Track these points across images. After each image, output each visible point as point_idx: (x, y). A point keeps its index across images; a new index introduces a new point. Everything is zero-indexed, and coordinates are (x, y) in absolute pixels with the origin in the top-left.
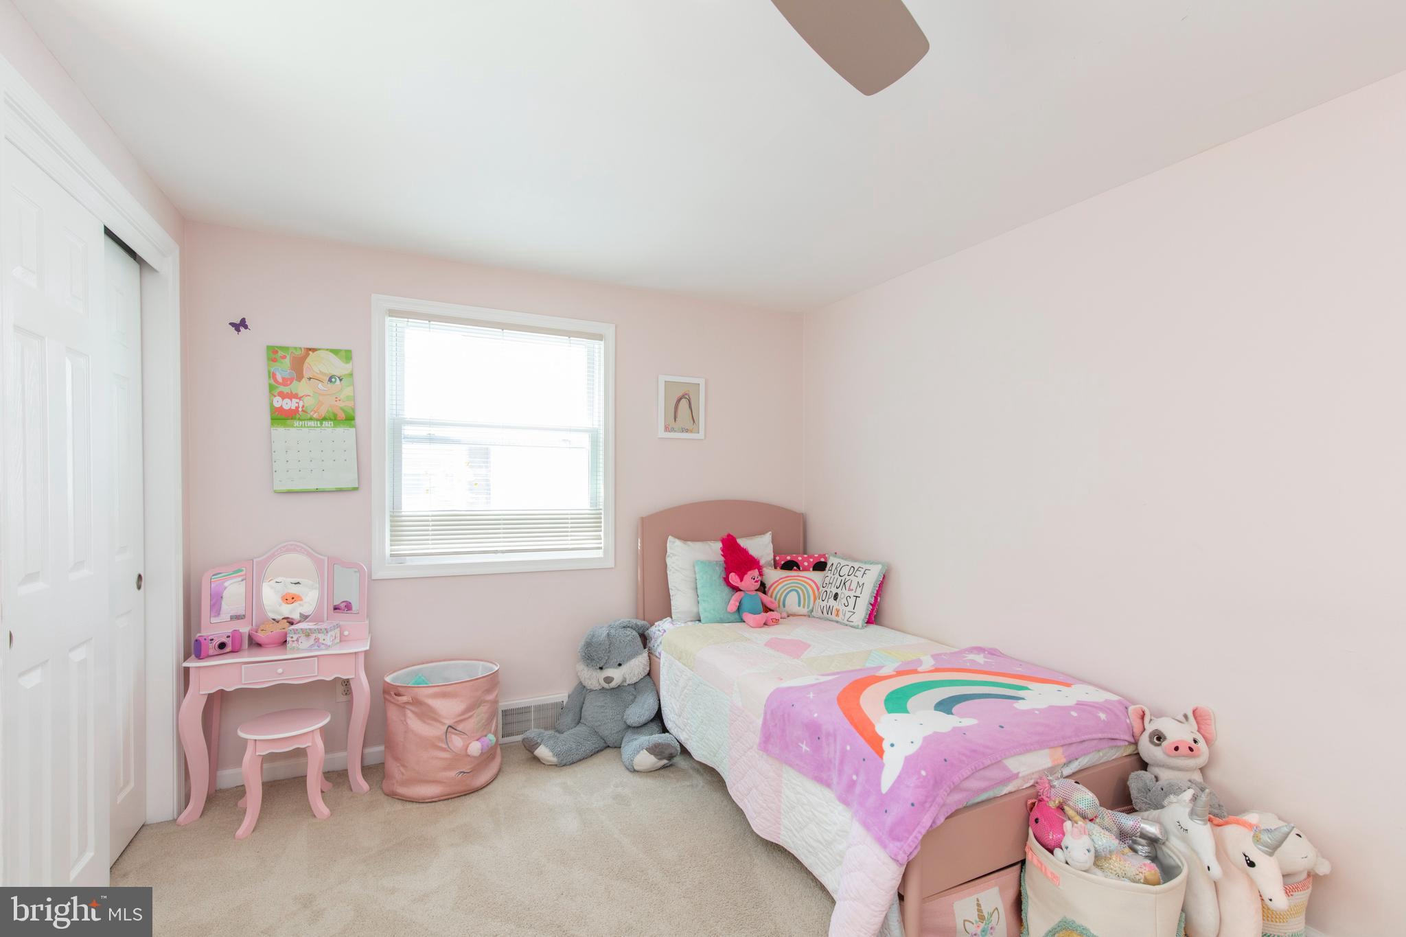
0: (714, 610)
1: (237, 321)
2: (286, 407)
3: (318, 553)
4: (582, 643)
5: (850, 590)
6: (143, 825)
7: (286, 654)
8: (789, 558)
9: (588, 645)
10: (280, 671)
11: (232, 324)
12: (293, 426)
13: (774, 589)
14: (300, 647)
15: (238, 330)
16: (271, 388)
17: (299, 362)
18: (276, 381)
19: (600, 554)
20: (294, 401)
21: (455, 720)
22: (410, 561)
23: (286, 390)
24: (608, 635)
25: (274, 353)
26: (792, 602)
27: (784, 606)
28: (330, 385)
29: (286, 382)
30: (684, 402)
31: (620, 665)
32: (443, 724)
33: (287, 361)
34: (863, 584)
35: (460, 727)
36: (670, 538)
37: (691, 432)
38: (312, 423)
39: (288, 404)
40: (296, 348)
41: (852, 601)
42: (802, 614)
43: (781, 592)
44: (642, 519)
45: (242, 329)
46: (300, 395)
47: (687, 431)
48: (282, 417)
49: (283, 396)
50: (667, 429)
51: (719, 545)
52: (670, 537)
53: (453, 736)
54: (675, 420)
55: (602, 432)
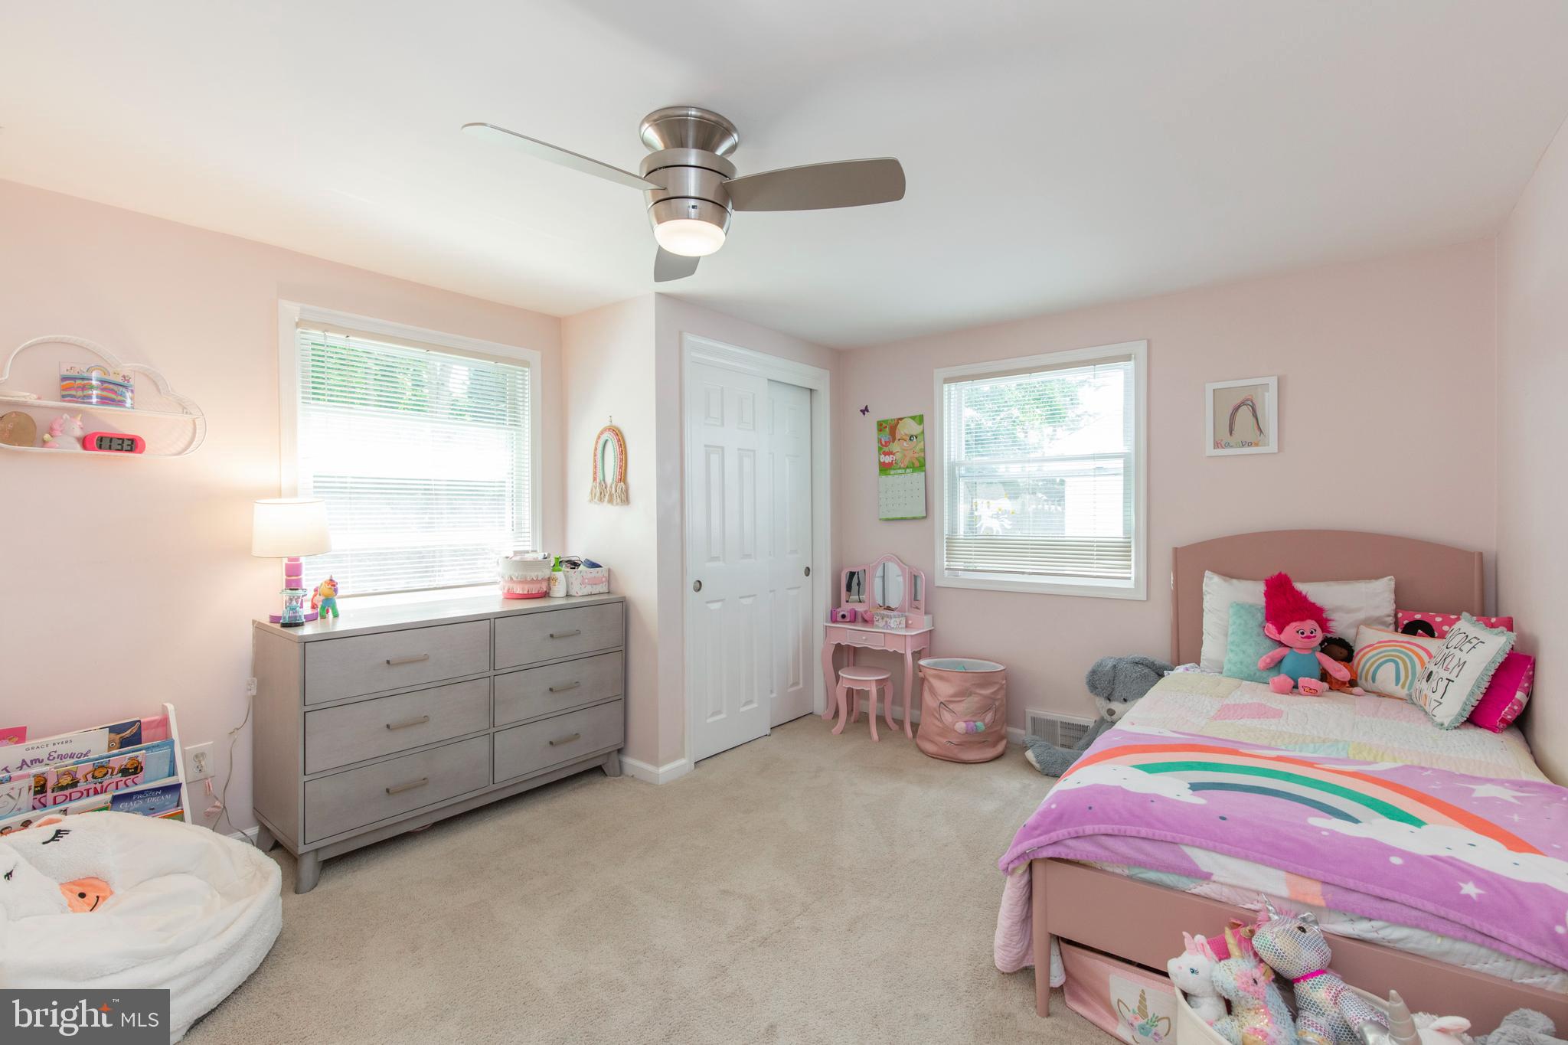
0: (1241, 663)
1: (864, 408)
2: (887, 462)
3: (903, 563)
4: (1090, 669)
5: (1447, 669)
6: (811, 713)
7: (873, 628)
8: (1418, 617)
9: (1094, 672)
10: (864, 638)
11: (861, 411)
12: (890, 474)
13: (1364, 655)
14: (879, 626)
15: (864, 414)
16: (880, 449)
17: (893, 429)
18: (882, 445)
19: (1130, 584)
20: (891, 456)
21: (948, 699)
22: (962, 575)
23: (886, 449)
24: (1115, 666)
25: (881, 426)
26: (1386, 677)
27: (1374, 681)
28: (910, 443)
29: (887, 444)
30: (1245, 411)
31: (1125, 700)
32: (938, 700)
33: (887, 429)
34: (1465, 662)
35: (951, 706)
36: (1208, 573)
37: (1257, 445)
38: (900, 471)
39: (888, 459)
40: (892, 420)
41: (1442, 685)
42: (1399, 696)
43: (1372, 660)
44: (1176, 550)
45: (866, 413)
46: (894, 451)
47: (1250, 444)
48: (885, 468)
49: (886, 454)
50: (1217, 445)
51: (1260, 588)
52: (1207, 571)
53: (945, 712)
54: (1231, 434)
55: (1133, 457)
